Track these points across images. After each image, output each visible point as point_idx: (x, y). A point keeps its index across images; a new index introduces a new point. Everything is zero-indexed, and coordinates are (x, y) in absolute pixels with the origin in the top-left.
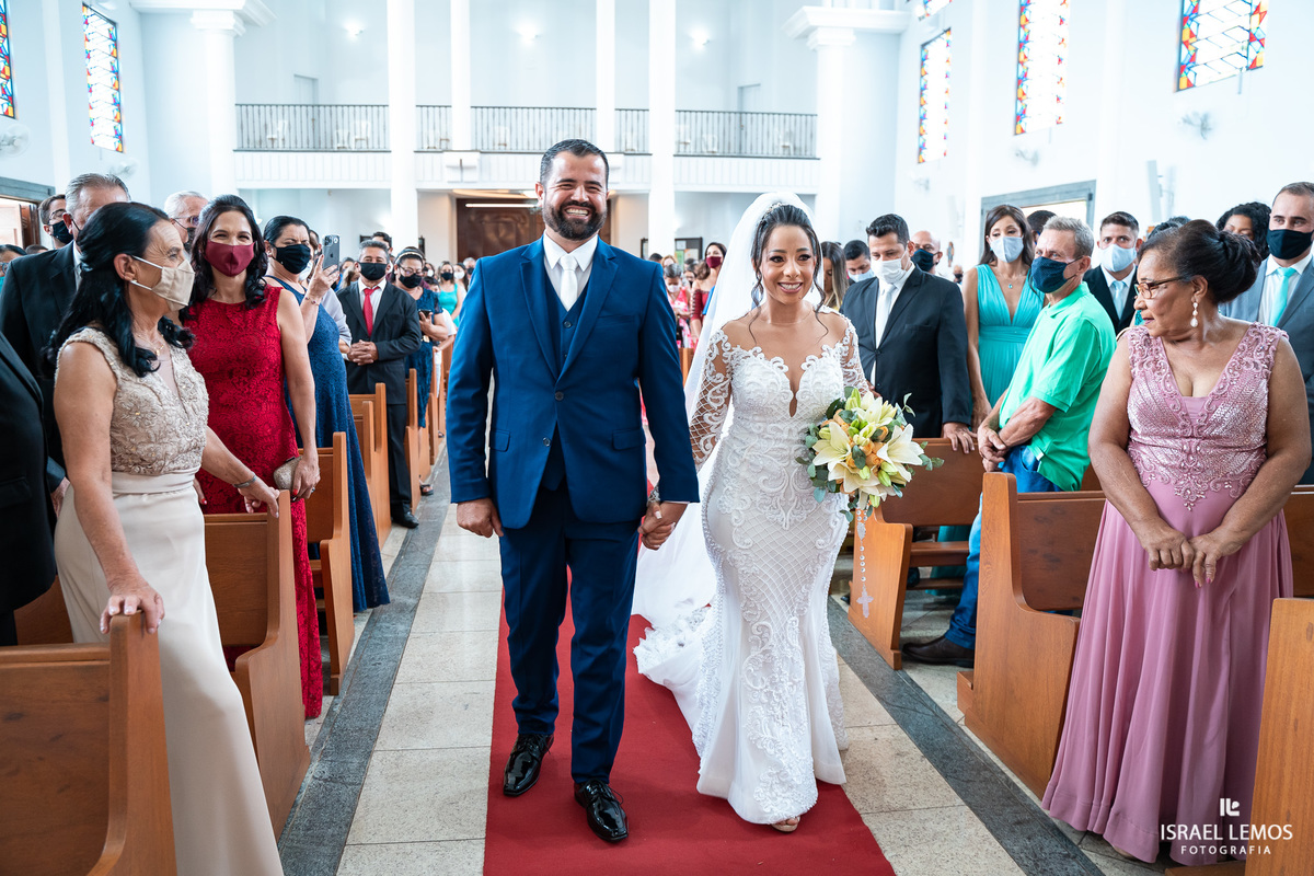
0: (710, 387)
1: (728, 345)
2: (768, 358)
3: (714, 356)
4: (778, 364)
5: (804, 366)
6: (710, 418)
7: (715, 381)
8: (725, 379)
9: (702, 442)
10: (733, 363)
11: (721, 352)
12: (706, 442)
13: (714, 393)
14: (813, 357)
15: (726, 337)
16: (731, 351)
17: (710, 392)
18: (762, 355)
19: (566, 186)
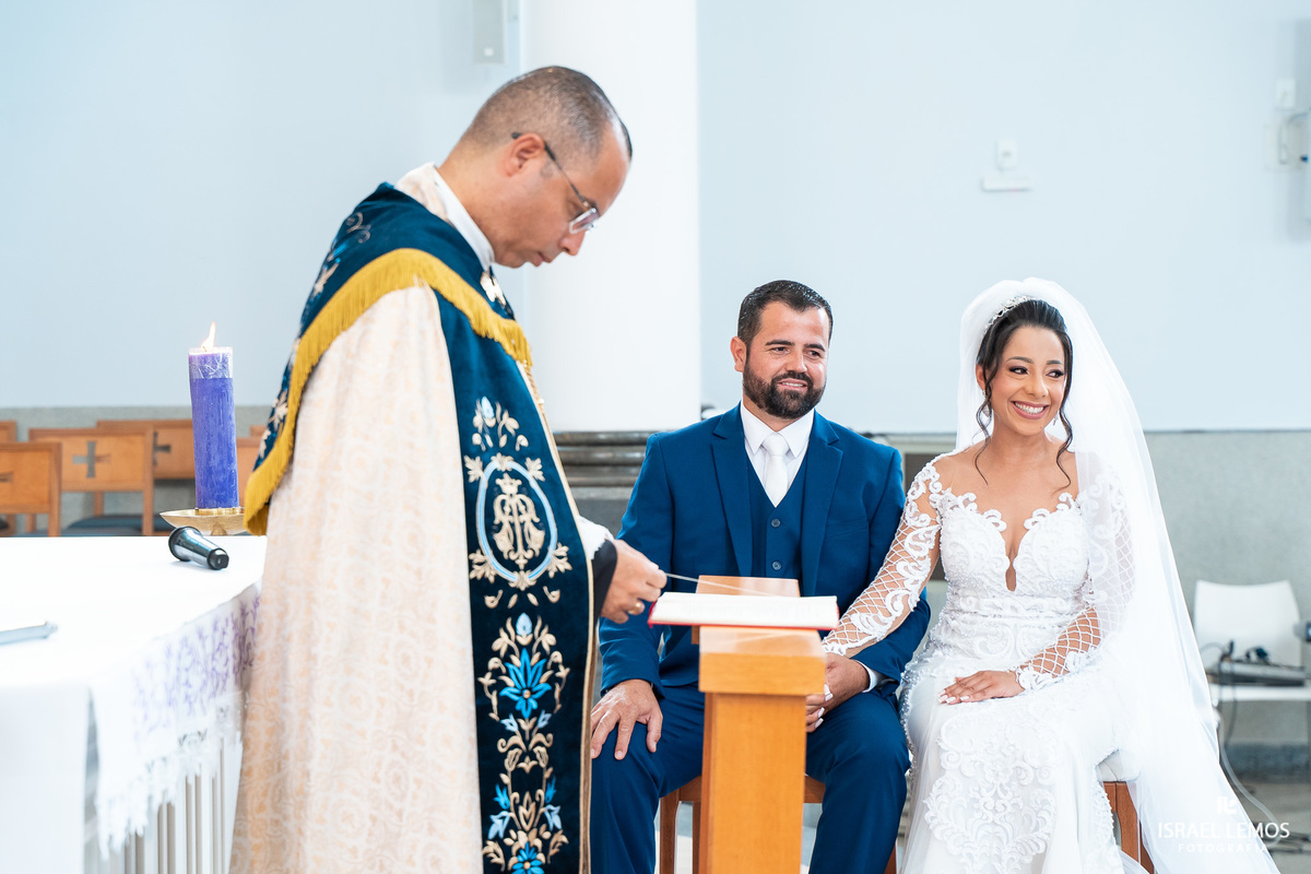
0: (909, 531)
1: (939, 485)
2: (982, 510)
3: (919, 495)
4: (992, 520)
5: (1029, 523)
7: (916, 523)
8: (932, 523)
9: (889, 596)
10: (942, 511)
11: (929, 492)
15: (937, 476)
16: (940, 493)
17: (908, 536)
18: (975, 505)
19: (780, 349)
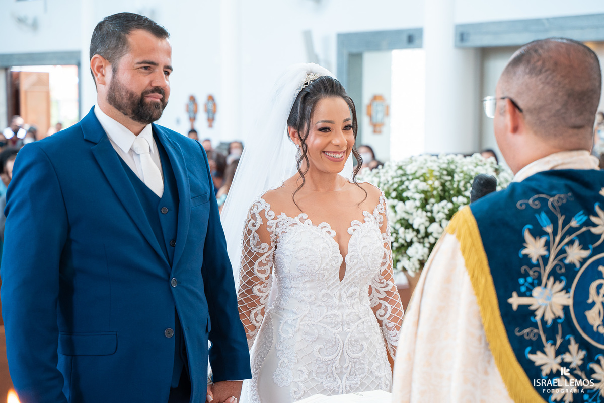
0: (256, 259)
1: (272, 213)
2: (315, 224)
3: (258, 225)
4: (324, 230)
5: (350, 230)
6: (259, 290)
7: (260, 251)
8: (270, 248)
10: (279, 230)
11: (265, 220)
12: (256, 315)
13: (261, 264)
14: (357, 222)
15: (269, 206)
16: (276, 218)
17: (256, 263)
18: (309, 221)
19: (146, 68)
